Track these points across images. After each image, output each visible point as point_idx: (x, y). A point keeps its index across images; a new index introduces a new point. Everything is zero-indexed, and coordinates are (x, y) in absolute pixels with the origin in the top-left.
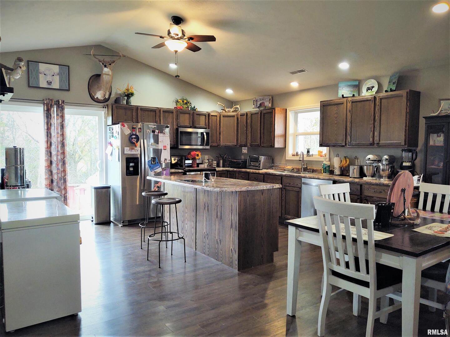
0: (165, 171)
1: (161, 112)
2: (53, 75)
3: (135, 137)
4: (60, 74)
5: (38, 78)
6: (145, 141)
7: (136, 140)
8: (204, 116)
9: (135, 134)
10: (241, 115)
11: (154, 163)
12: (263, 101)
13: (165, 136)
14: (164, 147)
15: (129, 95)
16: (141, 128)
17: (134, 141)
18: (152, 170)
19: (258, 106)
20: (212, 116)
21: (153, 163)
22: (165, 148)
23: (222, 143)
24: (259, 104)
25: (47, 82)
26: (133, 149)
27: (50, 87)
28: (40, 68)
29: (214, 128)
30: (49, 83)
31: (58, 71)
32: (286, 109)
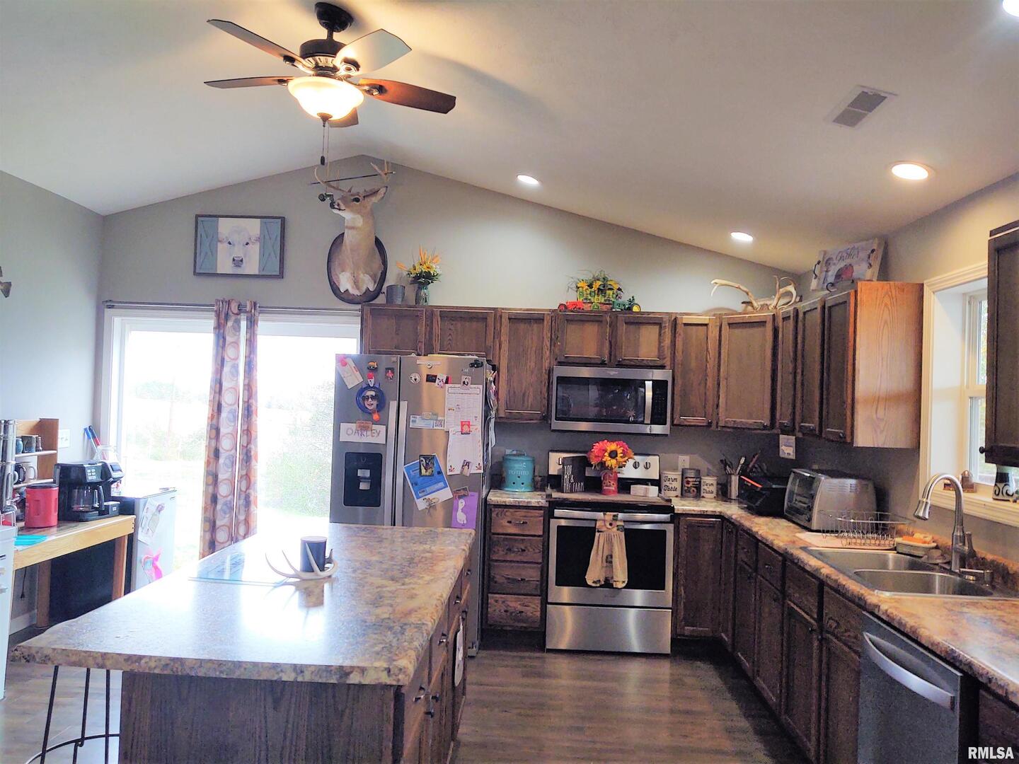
0: (462, 500)
1: (503, 320)
2: (247, 244)
3: (373, 393)
4: (262, 239)
5: (214, 252)
6: (404, 405)
7: (375, 403)
8: (657, 327)
9: (373, 387)
10: (783, 319)
11: (427, 474)
12: (848, 261)
13: (466, 391)
14: (462, 425)
15: (424, 279)
16: (392, 370)
17: (371, 404)
18: (420, 495)
19: (831, 279)
20: (685, 324)
21: (423, 471)
22: (466, 429)
23: (725, 417)
24: (833, 271)
25: (234, 260)
26: (365, 428)
27: (239, 271)
28: (219, 229)
29: (693, 364)
30: (238, 262)
31: (259, 232)
32: (923, 285)
